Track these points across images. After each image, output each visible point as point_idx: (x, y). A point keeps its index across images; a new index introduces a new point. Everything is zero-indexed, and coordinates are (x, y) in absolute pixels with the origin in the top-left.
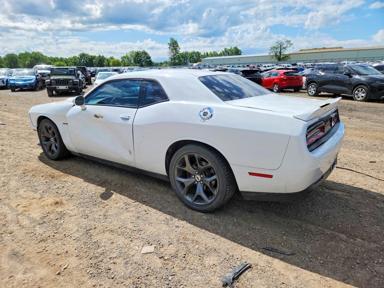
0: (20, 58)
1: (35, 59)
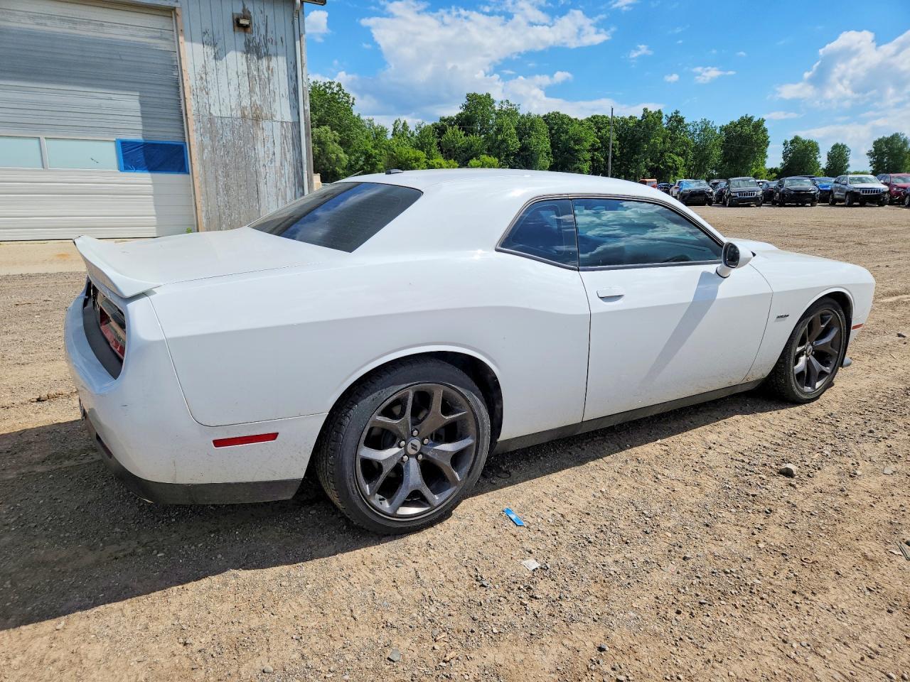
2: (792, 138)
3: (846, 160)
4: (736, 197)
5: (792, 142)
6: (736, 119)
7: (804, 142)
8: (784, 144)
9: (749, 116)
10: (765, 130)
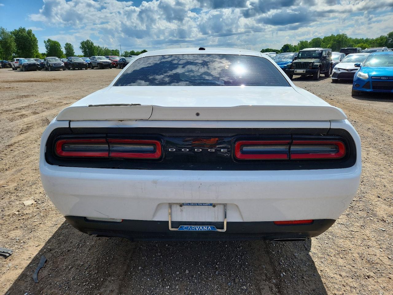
0: (324, 42)
1: (338, 42)
2: (47, 40)
3: (73, 50)
4: (53, 66)
5: (48, 42)
6: (17, 29)
7: (53, 41)
8: (44, 42)
9: (23, 28)
10: (34, 35)
